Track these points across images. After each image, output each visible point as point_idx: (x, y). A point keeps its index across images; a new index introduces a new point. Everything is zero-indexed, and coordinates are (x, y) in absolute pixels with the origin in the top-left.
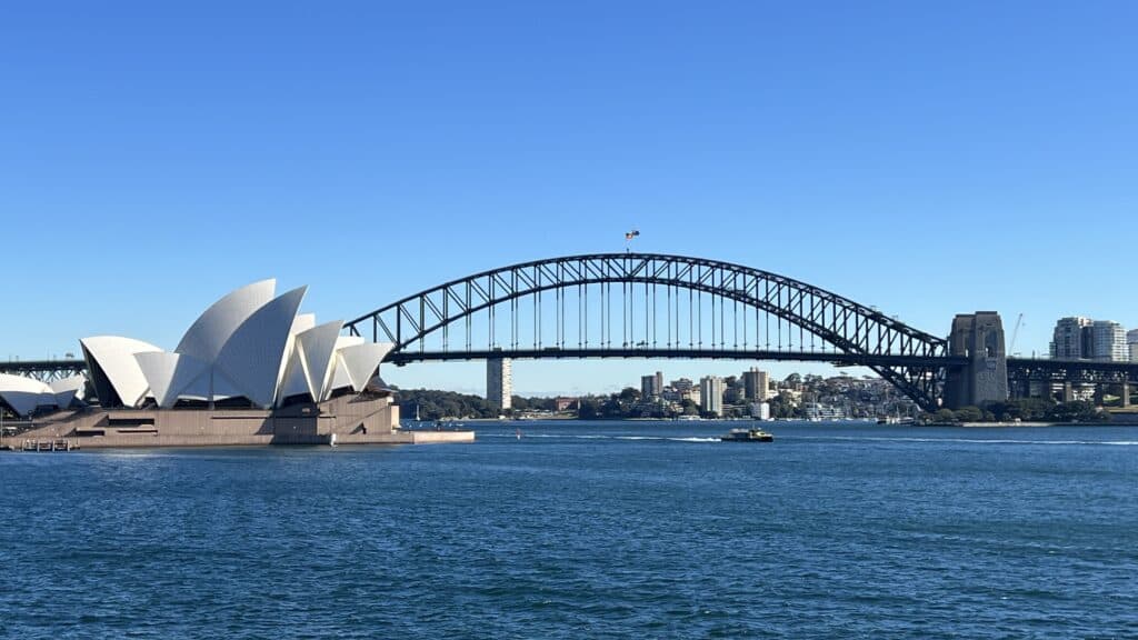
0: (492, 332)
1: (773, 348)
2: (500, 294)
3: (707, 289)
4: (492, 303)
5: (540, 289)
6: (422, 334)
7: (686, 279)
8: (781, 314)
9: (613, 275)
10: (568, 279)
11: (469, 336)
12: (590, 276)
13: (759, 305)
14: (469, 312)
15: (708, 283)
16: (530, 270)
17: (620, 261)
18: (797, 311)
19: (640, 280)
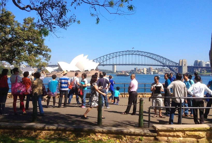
0: (113, 62)
1: (153, 64)
2: (114, 56)
3: (144, 56)
4: (113, 57)
5: (120, 55)
6: (103, 62)
7: (141, 54)
8: (154, 59)
9: (130, 54)
10: (124, 54)
11: (110, 62)
12: (127, 54)
13: (151, 58)
14: (110, 59)
15: (144, 55)
16: (118, 53)
17: (131, 52)
18: (157, 59)
19: (134, 54)
